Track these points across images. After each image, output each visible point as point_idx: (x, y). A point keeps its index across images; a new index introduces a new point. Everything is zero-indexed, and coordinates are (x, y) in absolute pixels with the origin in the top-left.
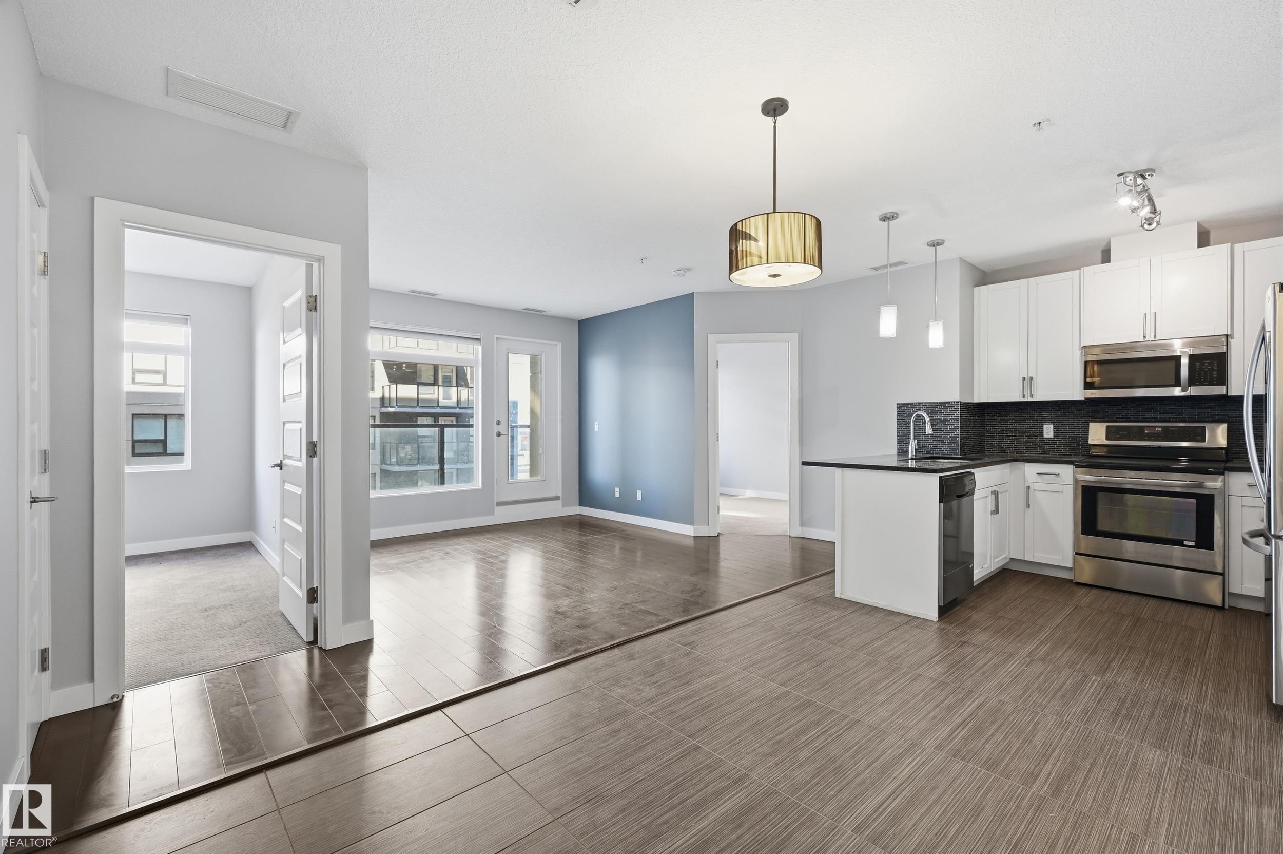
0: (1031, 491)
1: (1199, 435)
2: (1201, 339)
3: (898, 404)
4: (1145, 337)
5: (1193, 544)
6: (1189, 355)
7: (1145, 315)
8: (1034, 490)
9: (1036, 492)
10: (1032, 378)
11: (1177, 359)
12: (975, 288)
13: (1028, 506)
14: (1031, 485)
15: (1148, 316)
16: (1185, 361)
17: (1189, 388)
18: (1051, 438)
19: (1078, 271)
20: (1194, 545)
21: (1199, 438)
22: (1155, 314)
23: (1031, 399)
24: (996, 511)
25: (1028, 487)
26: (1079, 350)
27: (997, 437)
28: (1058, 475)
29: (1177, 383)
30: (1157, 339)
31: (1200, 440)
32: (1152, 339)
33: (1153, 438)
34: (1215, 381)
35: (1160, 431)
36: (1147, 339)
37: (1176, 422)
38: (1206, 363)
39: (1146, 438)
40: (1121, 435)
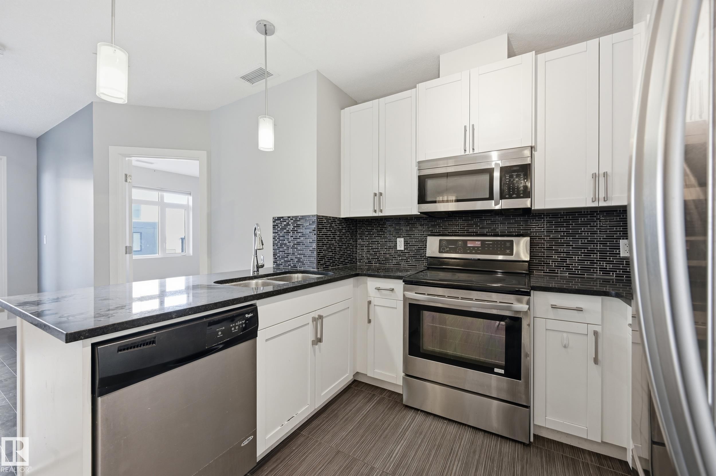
0: (372, 306)
1: (508, 248)
2: (511, 151)
3: (273, 218)
4: (465, 150)
5: (502, 371)
6: (500, 167)
7: (465, 127)
8: (374, 305)
9: (376, 307)
10: (381, 194)
11: (490, 172)
12: (342, 110)
13: (369, 321)
14: (372, 299)
15: (468, 129)
16: (497, 175)
17: (501, 200)
18: (402, 251)
19: (415, 89)
20: (503, 373)
21: (508, 251)
22: (473, 126)
23: (381, 214)
24: (318, 340)
25: (370, 303)
26: (416, 167)
27: (365, 249)
28: (392, 290)
29: (491, 197)
30: (476, 152)
31: (509, 252)
32: (471, 152)
33: (474, 251)
34: (522, 194)
35: (479, 244)
36: (467, 153)
37: (491, 236)
38: (514, 176)
39: (468, 251)
40: (450, 248)
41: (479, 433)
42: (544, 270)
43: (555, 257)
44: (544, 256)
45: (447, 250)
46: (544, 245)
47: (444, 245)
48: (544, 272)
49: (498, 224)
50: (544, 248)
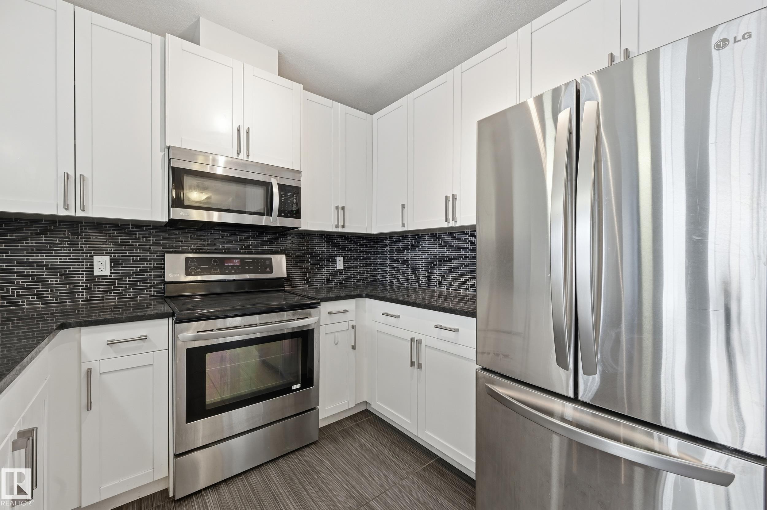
0: (95, 376)
1: (268, 266)
4: (238, 154)
5: (299, 386)
6: (278, 184)
7: (239, 129)
8: (101, 374)
9: (104, 376)
10: (83, 178)
11: (269, 186)
13: (89, 405)
14: (97, 368)
15: (242, 130)
16: (276, 191)
17: (278, 218)
18: (107, 276)
19: (160, 37)
25: (89, 372)
28: (144, 338)
29: (268, 212)
30: (250, 159)
31: (269, 269)
32: (245, 158)
33: (233, 271)
34: (294, 214)
35: (237, 263)
36: (241, 157)
37: (245, 253)
38: (288, 195)
39: (227, 271)
40: (202, 268)
41: (279, 462)
42: (291, 285)
43: (299, 272)
44: (291, 273)
45: (198, 271)
46: (291, 262)
47: (193, 265)
48: (291, 287)
49: (252, 240)
50: (291, 264)
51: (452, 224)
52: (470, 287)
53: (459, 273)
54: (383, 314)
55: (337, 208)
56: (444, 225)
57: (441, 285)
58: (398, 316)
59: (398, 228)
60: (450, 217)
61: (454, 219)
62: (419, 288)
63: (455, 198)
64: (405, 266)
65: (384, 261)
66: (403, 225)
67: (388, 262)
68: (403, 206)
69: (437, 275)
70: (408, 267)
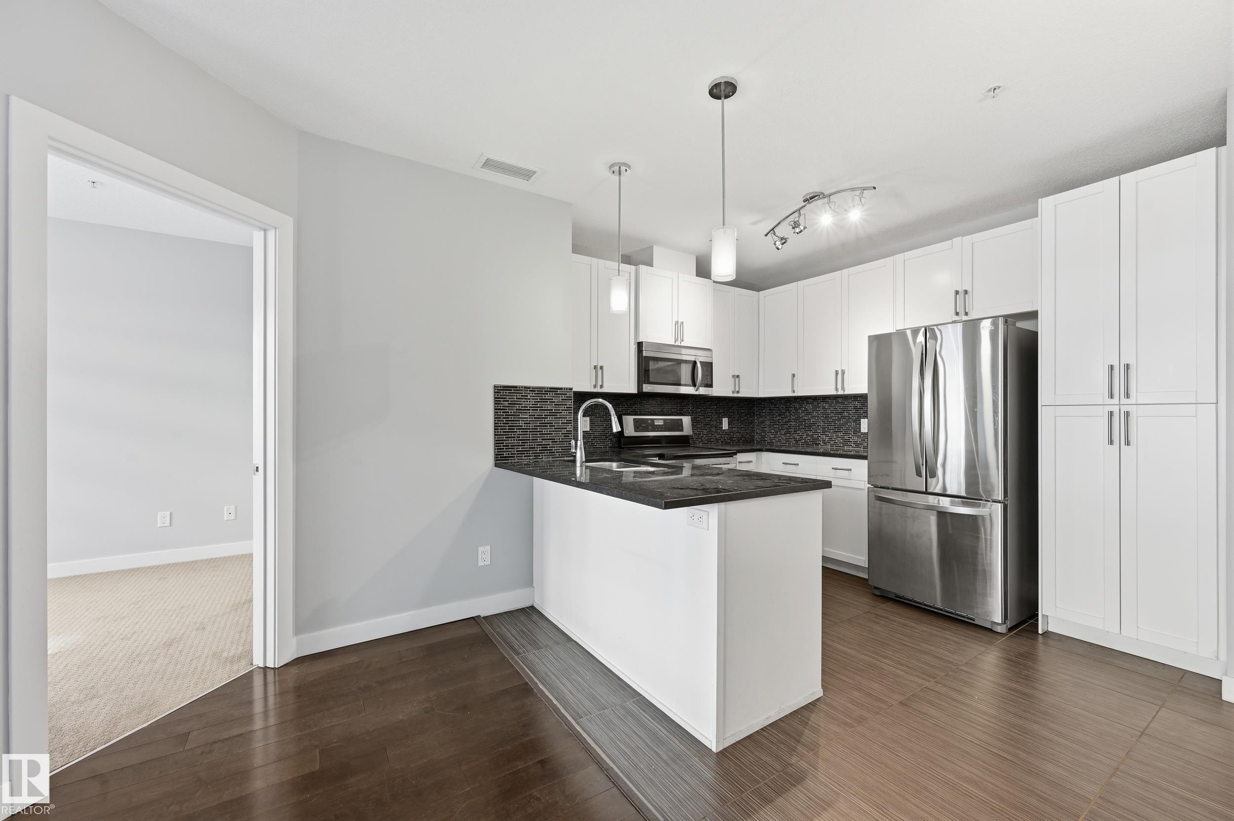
4: (675, 342)
6: (700, 361)
10: (601, 368)
11: (694, 364)
15: (679, 323)
16: (699, 366)
17: (700, 388)
18: (587, 431)
19: (635, 267)
22: (682, 323)
23: (600, 390)
26: (635, 345)
29: (693, 384)
30: (683, 344)
32: (680, 344)
33: (660, 429)
35: (662, 423)
37: (668, 415)
38: (706, 370)
39: (656, 429)
43: (696, 431)
44: (693, 432)
45: (640, 428)
47: (637, 424)
50: (697, 424)
51: (840, 392)
52: (854, 444)
53: (842, 432)
54: (783, 463)
55: (733, 376)
56: (834, 393)
57: (825, 443)
58: (798, 465)
59: (788, 393)
60: (839, 386)
61: (843, 389)
62: (802, 447)
63: (843, 372)
64: (786, 426)
65: (762, 422)
66: (794, 391)
67: (768, 423)
68: (794, 375)
69: (821, 435)
70: (790, 427)
